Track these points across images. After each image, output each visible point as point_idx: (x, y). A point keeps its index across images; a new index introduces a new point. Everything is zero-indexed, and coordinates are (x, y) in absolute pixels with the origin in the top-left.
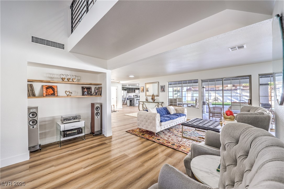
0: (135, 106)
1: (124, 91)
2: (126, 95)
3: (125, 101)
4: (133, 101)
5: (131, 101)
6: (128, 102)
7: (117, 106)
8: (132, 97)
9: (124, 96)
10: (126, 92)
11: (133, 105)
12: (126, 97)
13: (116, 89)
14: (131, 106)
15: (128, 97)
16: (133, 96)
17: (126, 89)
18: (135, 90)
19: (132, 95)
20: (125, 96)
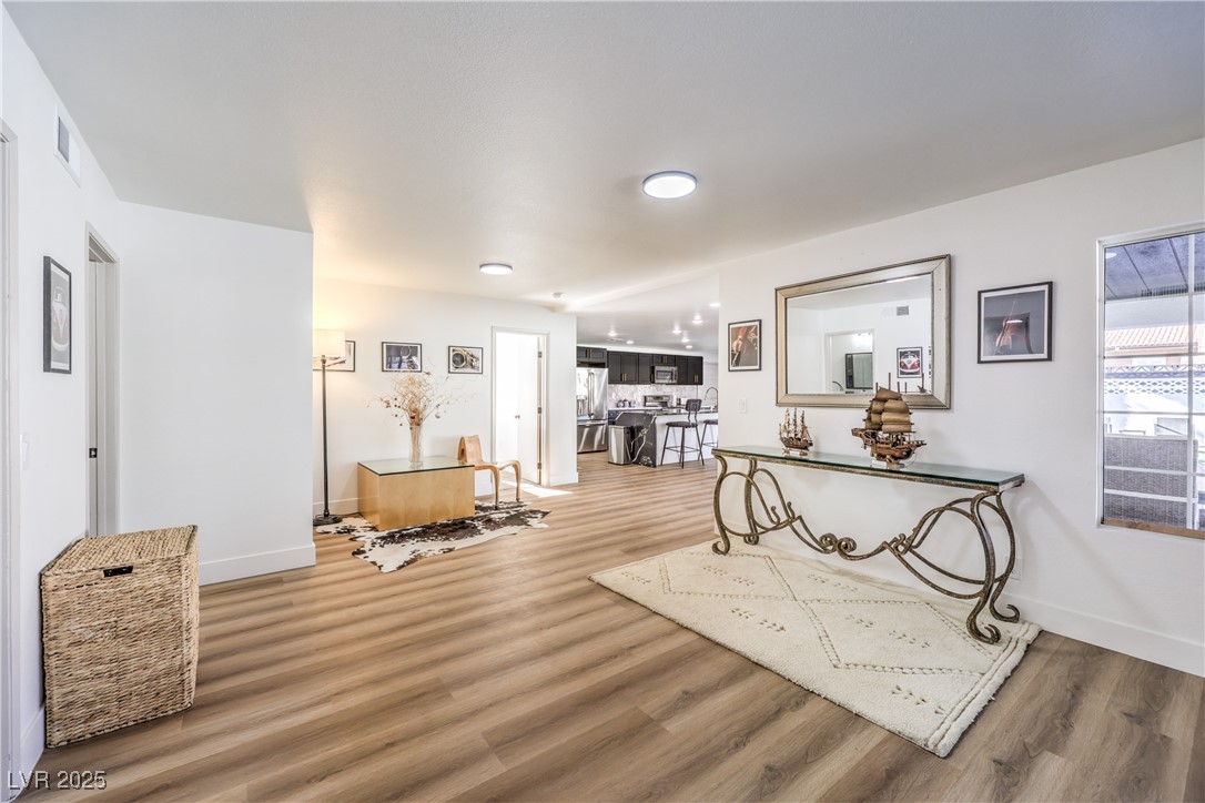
0: (658, 463)
1: (593, 370)
2: (604, 395)
3: (593, 428)
4: (645, 431)
5: (632, 433)
6: (617, 437)
7: (540, 466)
8: (639, 407)
9: (590, 398)
10: (600, 376)
11: (644, 459)
12: (601, 405)
13: (540, 355)
14: (636, 463)
15: (612, 407)
16: (640, 400)
17: (605, 360)
18: (653, 368)
19: (635, 395)
20: (597, 402)
